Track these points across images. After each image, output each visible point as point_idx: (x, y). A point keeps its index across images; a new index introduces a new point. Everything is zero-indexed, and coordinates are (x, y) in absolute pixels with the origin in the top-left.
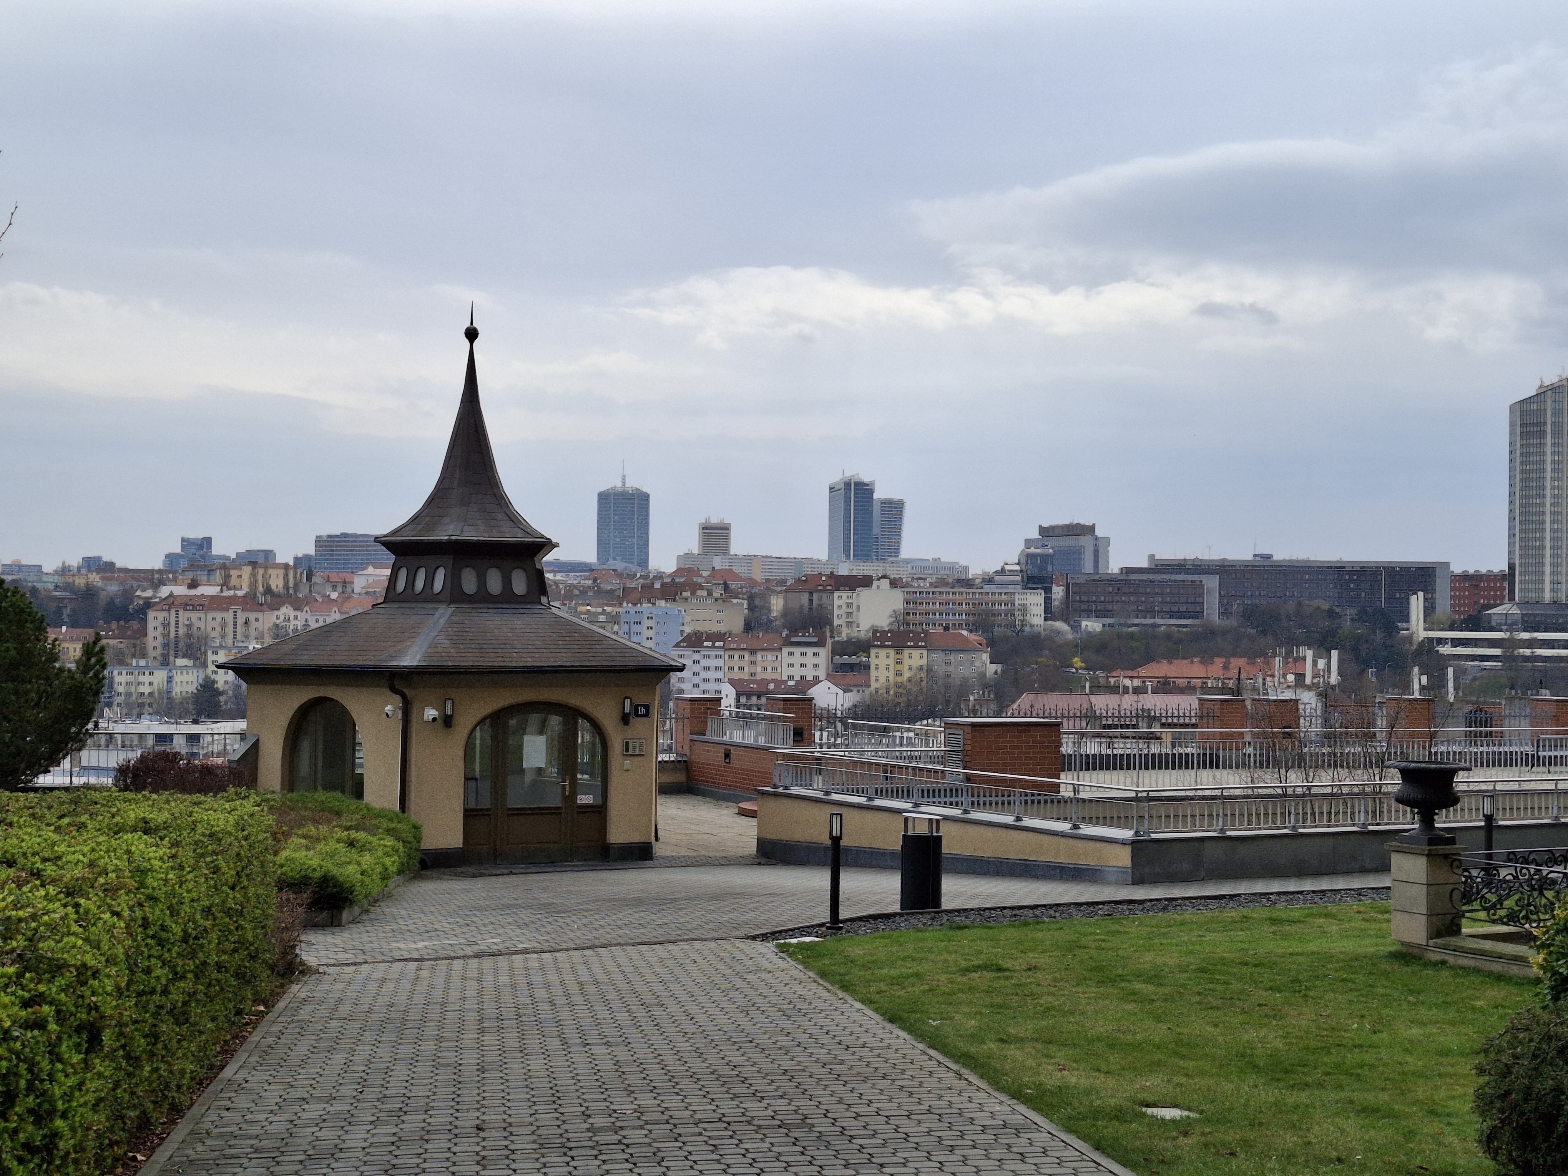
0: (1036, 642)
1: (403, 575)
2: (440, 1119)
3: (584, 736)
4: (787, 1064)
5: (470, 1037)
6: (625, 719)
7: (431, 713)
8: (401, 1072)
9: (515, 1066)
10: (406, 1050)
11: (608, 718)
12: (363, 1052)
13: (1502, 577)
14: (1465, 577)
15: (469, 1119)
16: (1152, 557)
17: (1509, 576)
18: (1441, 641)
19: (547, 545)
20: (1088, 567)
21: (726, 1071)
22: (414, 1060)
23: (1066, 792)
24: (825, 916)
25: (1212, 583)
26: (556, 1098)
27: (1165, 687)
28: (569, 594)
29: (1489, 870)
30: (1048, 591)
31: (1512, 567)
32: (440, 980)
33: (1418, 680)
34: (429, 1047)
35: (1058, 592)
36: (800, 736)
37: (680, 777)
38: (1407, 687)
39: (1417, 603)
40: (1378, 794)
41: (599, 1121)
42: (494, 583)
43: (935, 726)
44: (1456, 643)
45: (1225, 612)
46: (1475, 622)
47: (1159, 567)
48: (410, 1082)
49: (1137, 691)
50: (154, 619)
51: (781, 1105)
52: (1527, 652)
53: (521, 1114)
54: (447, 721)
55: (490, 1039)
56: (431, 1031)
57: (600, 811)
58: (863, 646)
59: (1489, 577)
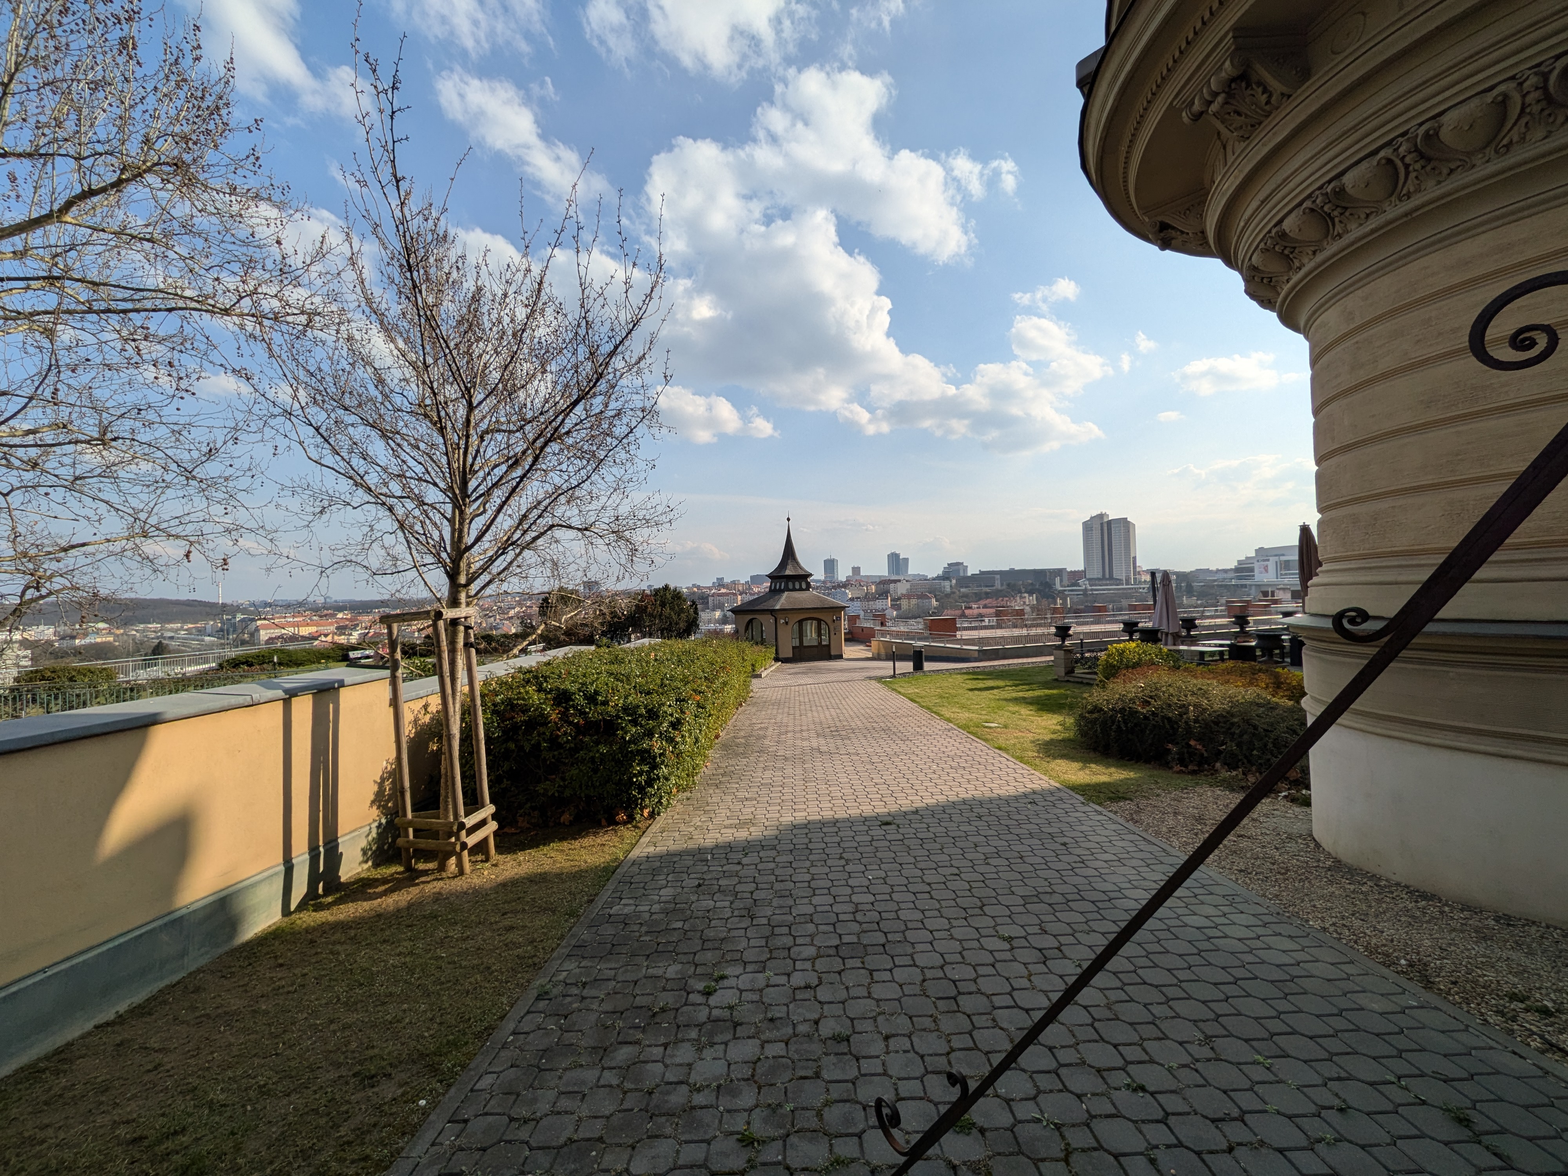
0: (948, 596)
1: (773, 584)
3: (823, 626)
4: (883, 713)
6: (834, 621)
7: (782, 621)
9: (809, 715)
11: (829, 622)
13: (1082, 571)
15: (798, 729)
16: (980, 570)
17: (1084, 571)
19: (811, 575)
21: (867, 715)
23: (958, 637)
24: (892, 674)
26: (821, 723)
27: (985, 607)
28: (817, 588)
29: (1082, 654)
33: (1059, 601)
36: (882, 624)
37: (849, 636)
38: (1056, 603)
39: (1058, 580)
40: (1049, 634)
42: (797, 587)
43: (919, 620)
45: (1002, 585)
47: (982, 573)
49: (977, 608)
50: (711, 599)
51: (883, 725)
52: (1090, 592)
53: (812, 726)
54: (787, 623)
57: (829, 646)
58: (899, 599)
59: (1078, 572)
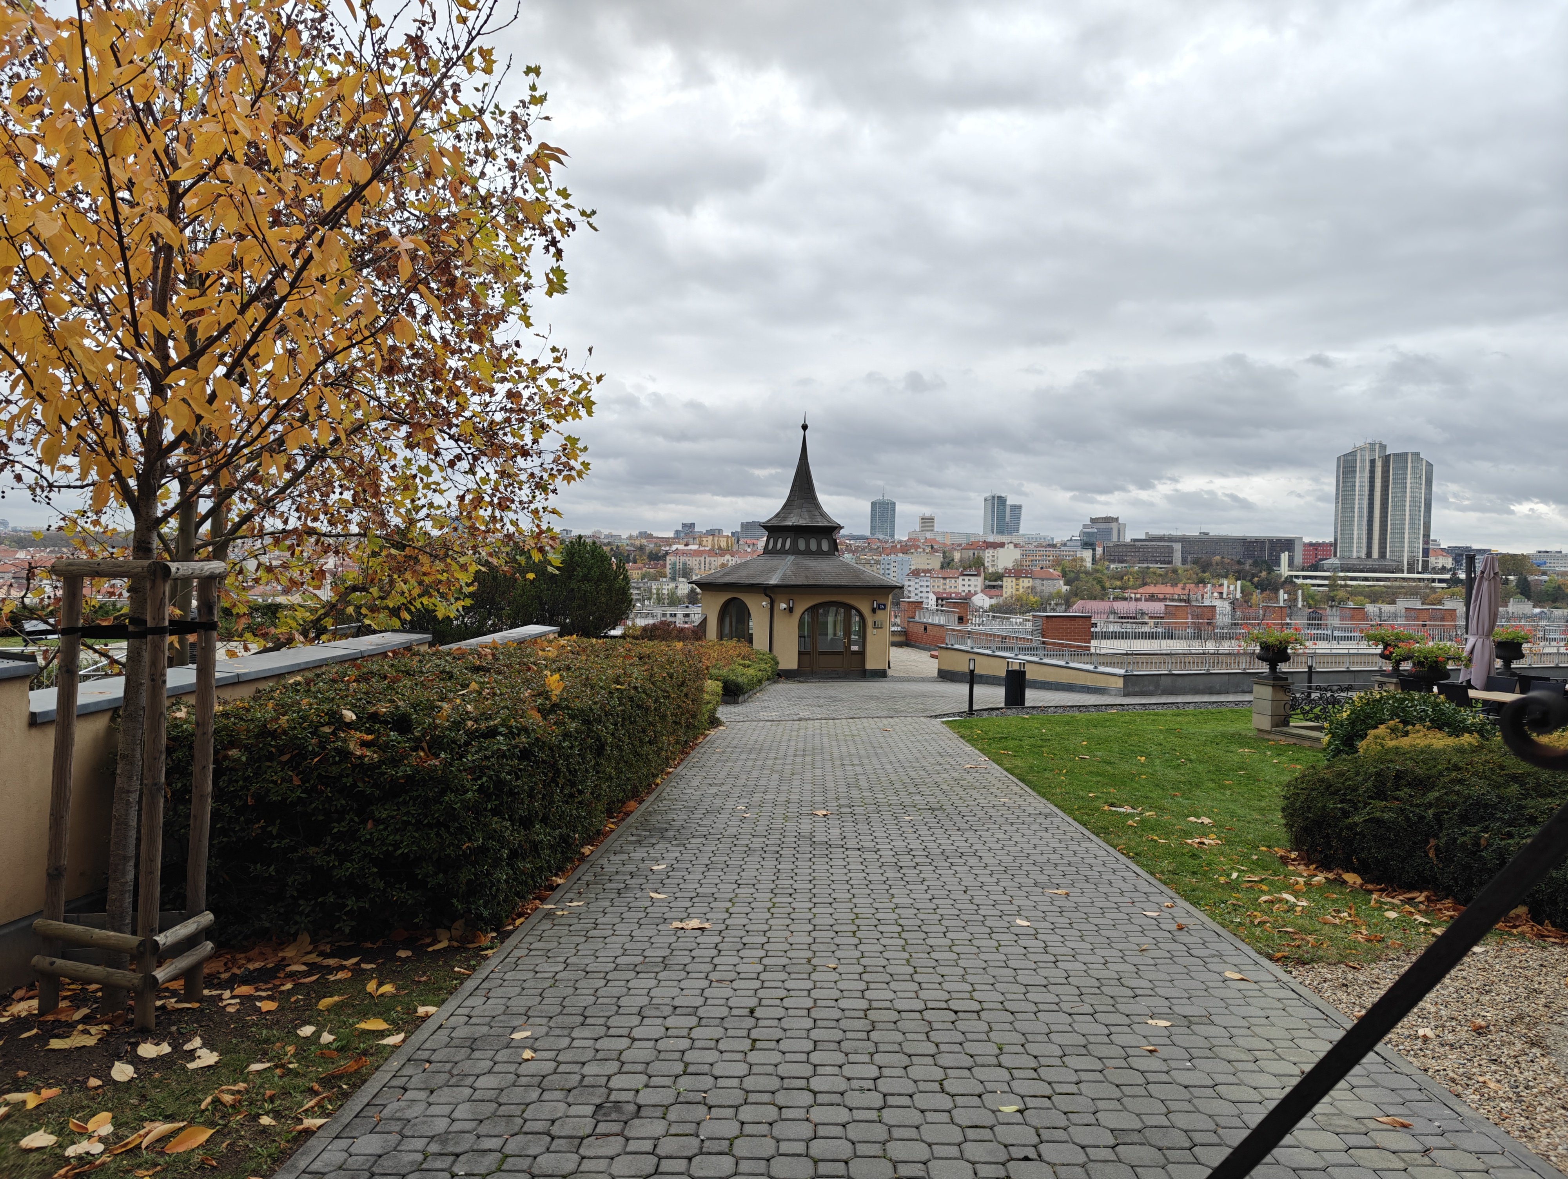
0: (1087, 575)
1: (772, 541)
2: (769, 797)
3: (855, 618)
4: (939, 779)
5: (790, 758)
7: (783, 606)
8: (755, 773)
10: (759, 763)
11: (866, 611)
12: (740, 763)
13: (1331, 545)
14: (1311, 544)
16: (1147, 533)
17: (1334, 544)
18: (1297, 577)
19: (840, 527)
20: (1115, 538)
21: (908, 781)
22: (762, 768)
24: (966, 709)
25: (1178, 547)
27: (1152, 598)
28: (850, 550)
30: (1094, 550)
31: (1336, 540)
32: (779, 731)
33: (1283, 597)
34: (770, 762)
35: (1099, 551)
36: (962, 620)
37: (902, 638)
38: (1277, 600)
39: (1284, 557)
41: (842, 802)
42: (813, 545)
43: (1029, 617)
44: (1305, 577)
45: (1184, 562)
46: (1315, 568)
47: (1151, 539)
48: (759, 778)
49: (1137, 600)
51: (931, 799)
52: (1343, 583)
54: (791, 610)
55: (799, 759)
56: (772, 754)
57: (862, 654)
58: (1000, 577)
59: (1324, 544)
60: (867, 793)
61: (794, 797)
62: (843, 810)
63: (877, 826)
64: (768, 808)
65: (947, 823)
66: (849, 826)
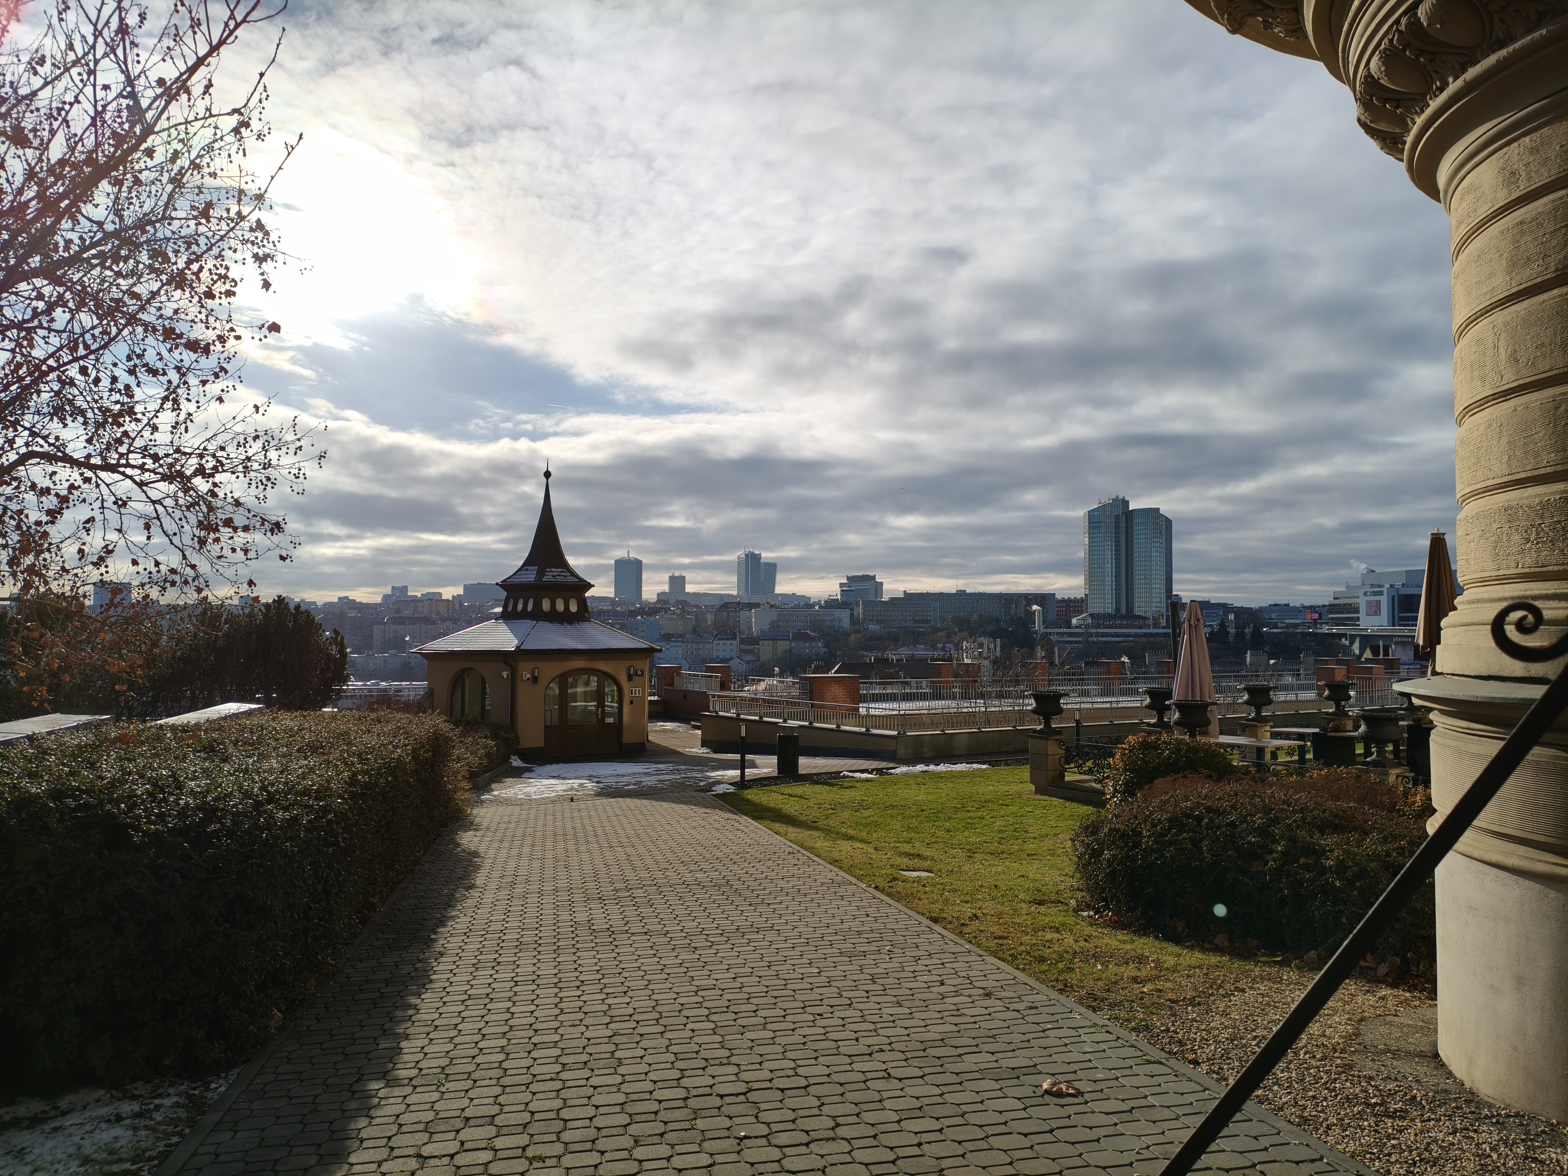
0: (845, 636)
3: (609, 686)
6: (630, 678)
13: (1082, 600)
14: (1063, 601)
16: (905, 592)
17: (1085, 601)
18: (1050, 634)
19: (589, 587)
20: (873, 597)
21: (687, 859)
23: (863, 712)
25: (935, 604)
26: (596, 874)
28: (601, 613)
30: (852, 609)
31: (1086, 596)
33: (1041, 653)
35: (857, 610)
36: (724, 686)
38: (1034, 657)
39: (1038, 613)
44: (1059, 634)
45: (943, 619)
46: (1068, 624)
47: (909, 597)
51: (715, 876)
52: (1094, 639)
57: (618, 726)
58: (755, 640)
59: (1075, 600)
60: (644, 874)
61: (562, 884)
62: (620, 894)
63: (660, 907)
64: (533, 899)
65: (738, 900)
66: (630, 912)
